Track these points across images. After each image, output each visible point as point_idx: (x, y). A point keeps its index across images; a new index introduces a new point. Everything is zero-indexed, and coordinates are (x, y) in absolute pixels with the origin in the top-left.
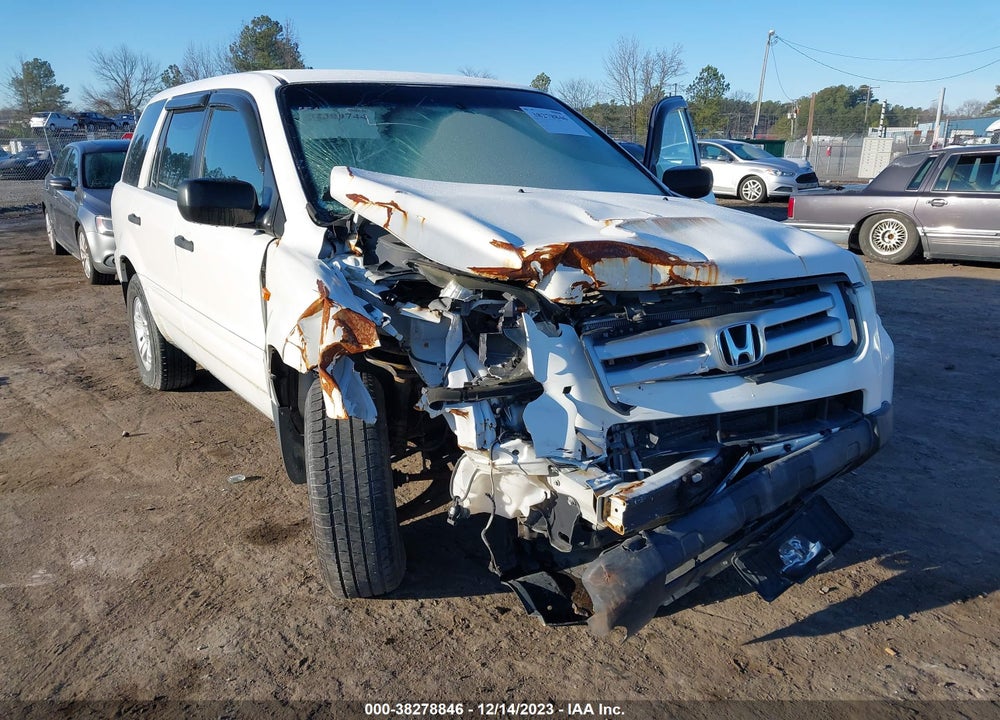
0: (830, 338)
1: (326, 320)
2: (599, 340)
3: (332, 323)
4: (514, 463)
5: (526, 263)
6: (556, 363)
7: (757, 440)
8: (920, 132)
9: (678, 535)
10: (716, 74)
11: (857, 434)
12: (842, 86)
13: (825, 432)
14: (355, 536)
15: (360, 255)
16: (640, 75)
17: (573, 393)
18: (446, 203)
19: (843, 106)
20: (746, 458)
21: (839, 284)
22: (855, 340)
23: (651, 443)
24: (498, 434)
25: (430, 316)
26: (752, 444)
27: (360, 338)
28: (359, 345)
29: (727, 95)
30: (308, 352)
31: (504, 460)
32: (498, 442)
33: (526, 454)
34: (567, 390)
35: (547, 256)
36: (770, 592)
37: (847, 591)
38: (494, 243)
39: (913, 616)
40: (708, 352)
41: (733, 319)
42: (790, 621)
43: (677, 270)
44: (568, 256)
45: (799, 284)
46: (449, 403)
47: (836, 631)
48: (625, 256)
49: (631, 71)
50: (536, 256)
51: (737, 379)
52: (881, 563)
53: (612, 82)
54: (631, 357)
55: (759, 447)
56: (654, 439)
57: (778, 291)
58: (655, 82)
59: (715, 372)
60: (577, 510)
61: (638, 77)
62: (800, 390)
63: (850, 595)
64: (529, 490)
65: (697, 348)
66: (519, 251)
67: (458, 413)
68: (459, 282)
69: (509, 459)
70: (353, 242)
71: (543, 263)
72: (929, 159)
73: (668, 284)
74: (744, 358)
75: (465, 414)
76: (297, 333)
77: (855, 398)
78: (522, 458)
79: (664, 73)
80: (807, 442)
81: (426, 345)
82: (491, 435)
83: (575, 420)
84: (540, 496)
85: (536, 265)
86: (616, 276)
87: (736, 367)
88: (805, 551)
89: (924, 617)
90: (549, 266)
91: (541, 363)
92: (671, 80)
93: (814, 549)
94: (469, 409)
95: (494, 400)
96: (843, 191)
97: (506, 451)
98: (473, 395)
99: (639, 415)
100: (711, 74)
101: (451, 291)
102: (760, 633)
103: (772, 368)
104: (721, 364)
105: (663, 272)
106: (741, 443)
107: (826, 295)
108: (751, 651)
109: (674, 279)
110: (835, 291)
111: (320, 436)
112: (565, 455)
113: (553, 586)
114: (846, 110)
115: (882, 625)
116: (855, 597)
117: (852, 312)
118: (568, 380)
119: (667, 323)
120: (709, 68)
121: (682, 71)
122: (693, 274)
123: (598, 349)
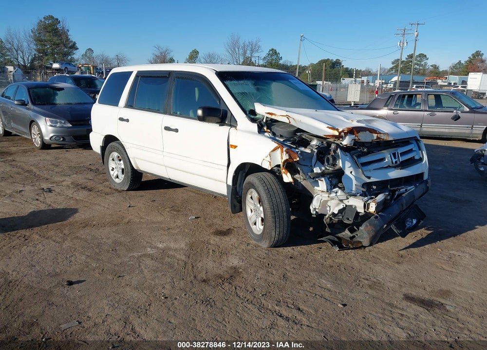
0: (414, 157)
1: (282, 152)
2: (359, 157)
3: (285, 153)
4: (336, 196)
5: (340, 133)
6: (348, 164)
7: (399, 188)
8: (364, 81)
9: (386, 215)
10: (276, 52)
11: (423, 186)
12: (328, 59)
13: (415, 185)
14: (282, 222)
15: (270, 132)
16: (241, 51)
17: (353, 173)
18: (305, 115)
19: (329, 68)
20: (397, 193)
21: (415, 140)
22: (421, 156)
23: (373, 189)
24: (331, 187)
25: (308, 151)
26: (398, 189)
27: (293, 157)
28: (293, 159)
29: (281, 62)
30: (271, 163)
31: (333, 195)
32: (331, 189)
33: (340, 192)
34: (351, 172)
35: (346, 131)
36: (403, 235)
37: (419, 237)
38: (328, 127)
39: (442, 241)
40: (387, 160)
41: (392, 150)
42: (408, 245)
43: (379, 135)
44: (352, 131)
45: (403, 140)
46: (317, 177)
47: (423, 246)
48: (366, 131)
49: (237, 49)
50: (343, 131)
51: (393, 169)
52: (426, 229)
53: (228, 54)
54: (366, 162)
55: (400, 189)
56: (375, 187)
57: (401, 142)
58: (248, 54)
59: (389, 167)
60: (356, 209)
61: (240, 53)
62: (410, 172)
63: (421, 238)
64: (338, 205)
65: (383, 159)
66: (337, 130)
67: (320, 180)
68: (318, 140)
69: (335, 195)
70: (265, 128)
71: (345, 133)
72: (391, 96)
73: (376, 139)
74: (396, 162)
75: (322, 181)
76: (269, 156)
77: (422, 174)
78: (338, 194)
79: (252, 51)
80: (411, 188)
81: (304, 160)
82: (329, 187)
83: (354, 182)
84: (341, 206)
85: (343, 134)
86: (364, 137)
87: (394, 165)
88: (412, 222)
89: (445, 241)
90: (346, 134)
91: (344, 164)
92: (256, 54)
93: (415, 221)
94: (323, 179)
95: (328, 176)
96: (358, 108)
97: (334, 192)
98: (325, 174)
99: (372, 180)
100: (274, 52)
101: (315, 142)
102: (401, 249)
103: (403, 165)
104: (391, 164)
105: (375, 136)
106: (395, 188)
107: (412, 143)
108: (401, 252)
109: (378, 138)
110: (414, 142)
111: (267, 191)
112: (353, 192)
113: (336, 239)
114: (331, 70)
115: (434, 244)
116: (423, 238)
117: (420, 149)
118: (351, 169)
119: (373, 152)
120: (272, 49)
121: (260, 51)
122: (383, 137)
123: (359, 160)
